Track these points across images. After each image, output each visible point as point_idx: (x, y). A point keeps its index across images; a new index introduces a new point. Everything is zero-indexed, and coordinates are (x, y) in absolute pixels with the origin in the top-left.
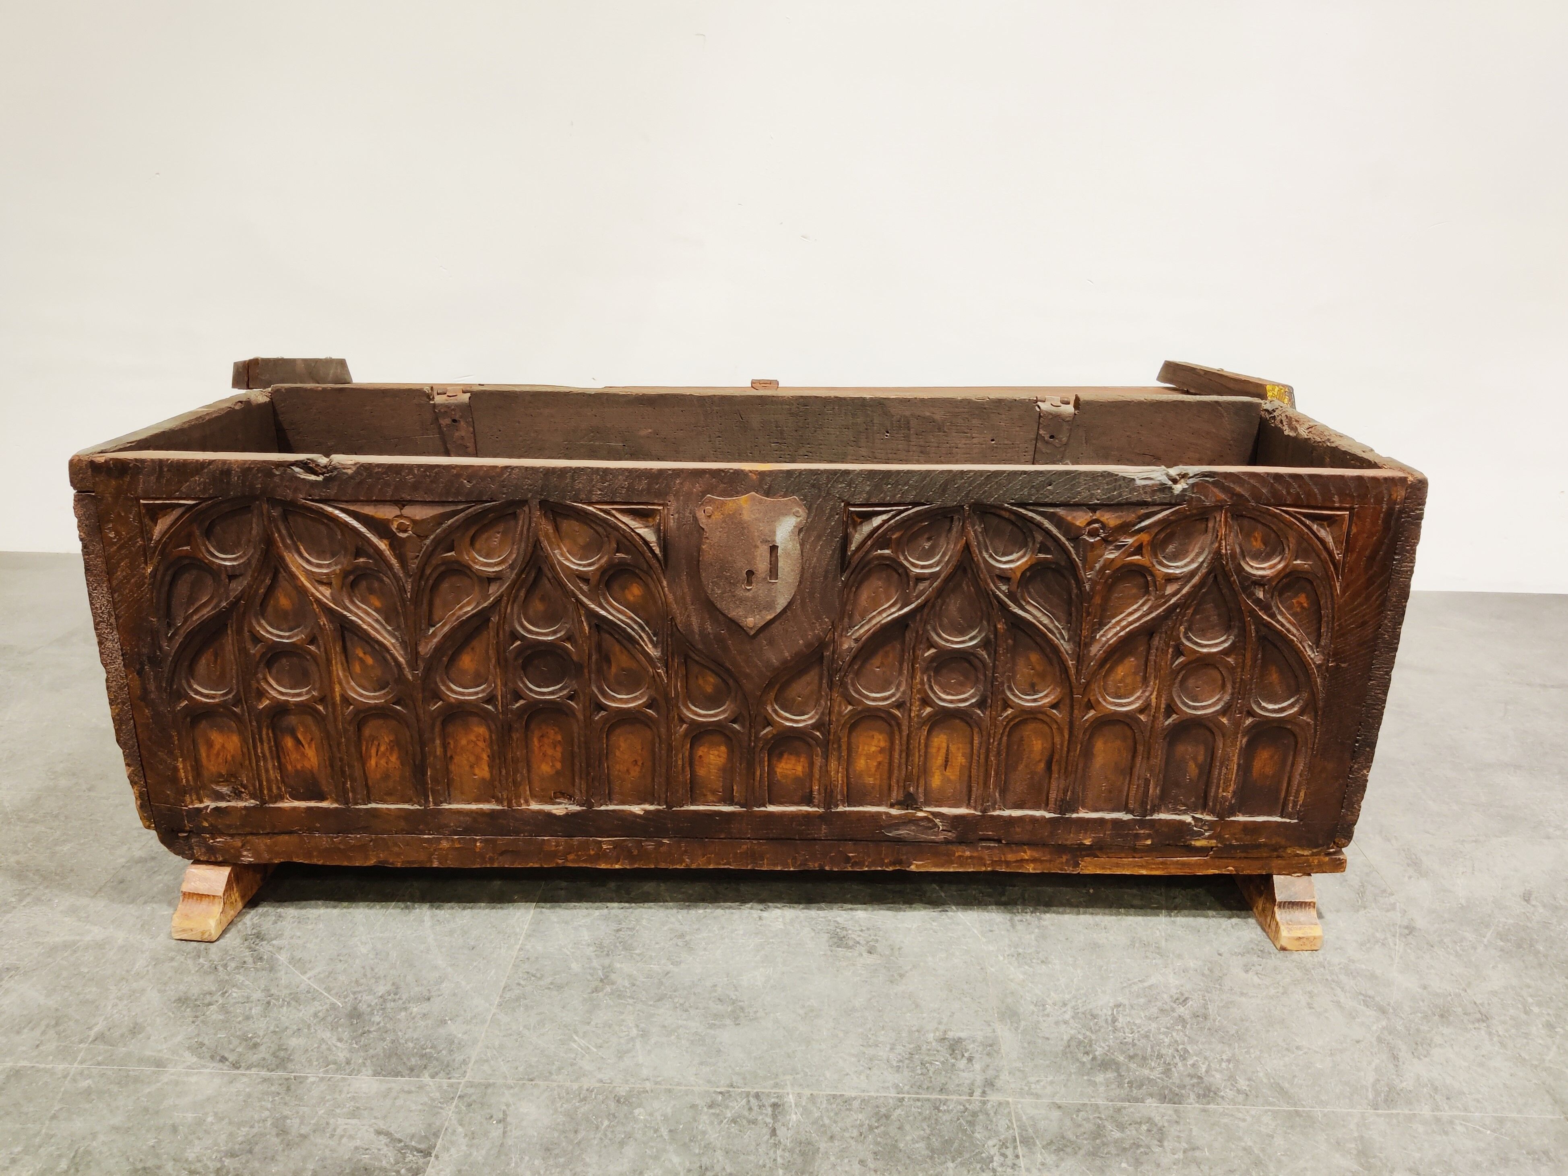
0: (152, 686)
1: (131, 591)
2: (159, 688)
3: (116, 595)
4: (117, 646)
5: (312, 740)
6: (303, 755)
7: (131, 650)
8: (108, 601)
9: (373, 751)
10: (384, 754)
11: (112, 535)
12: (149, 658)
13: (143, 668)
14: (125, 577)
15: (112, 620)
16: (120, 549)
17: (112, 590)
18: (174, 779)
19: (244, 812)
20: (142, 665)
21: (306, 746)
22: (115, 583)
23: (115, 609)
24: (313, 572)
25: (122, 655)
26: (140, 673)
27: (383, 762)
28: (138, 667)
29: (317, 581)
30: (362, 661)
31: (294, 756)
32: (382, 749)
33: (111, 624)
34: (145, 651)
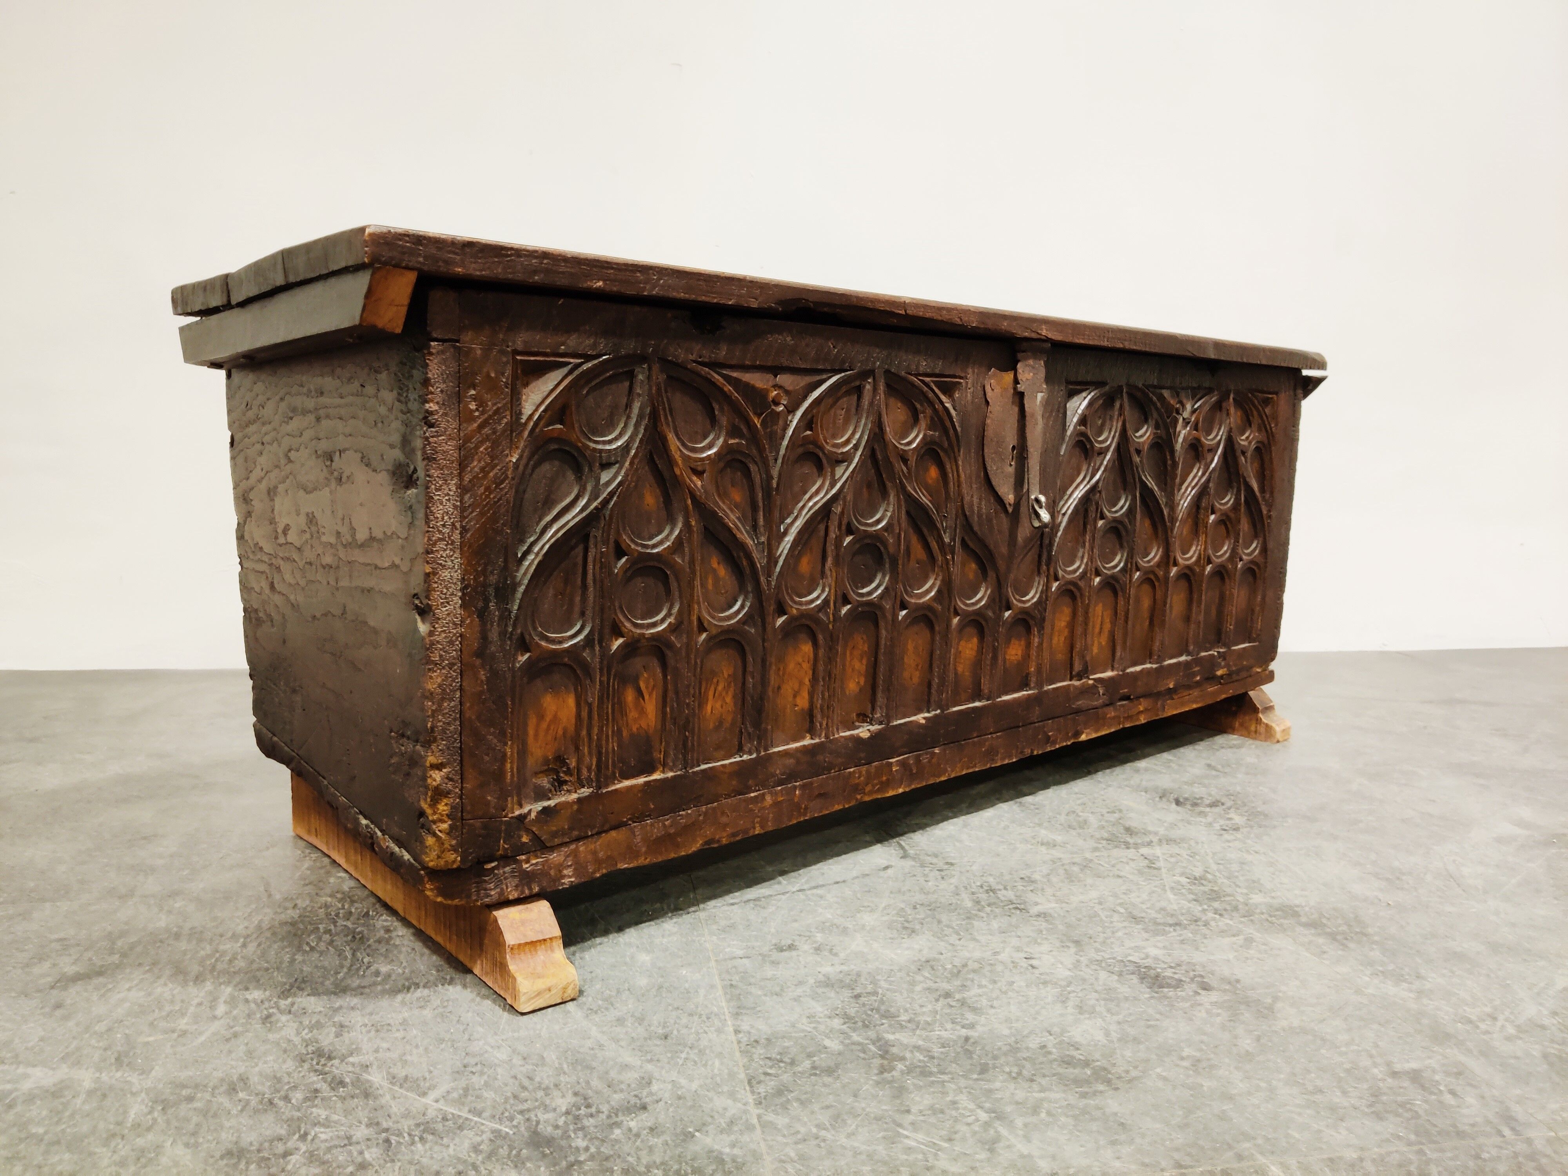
0: (494, 634)
1: (487, 489)
2: (503, 634)
3: (467, 497)
4: (457, 575)
5: (654, 686)
6: (642, 712)
7: (475, 579)
8: (455, 507)
9: (711, 693)
10: (720, 695)
11: (473, 406)
12: (497, 589)
13: (486, 607)
14: (482, 469)
15: (456, 536)
16: (481, 427)
17: (463, 489)
18: (499, 775)
19: (575, 807)
20: (487, 601)
21: (647, 697)
22: (467, 478)
23: (463, 518)
24: (689, 457)
25: (462, 590)
26: (482, 614)
27: (718, 705)
28: (480, 604)
29: (691, 468)
30: (714, 570)
31: (633, 714)
32: (720, 688)
33: (453, 543)
34: (493, 579)
